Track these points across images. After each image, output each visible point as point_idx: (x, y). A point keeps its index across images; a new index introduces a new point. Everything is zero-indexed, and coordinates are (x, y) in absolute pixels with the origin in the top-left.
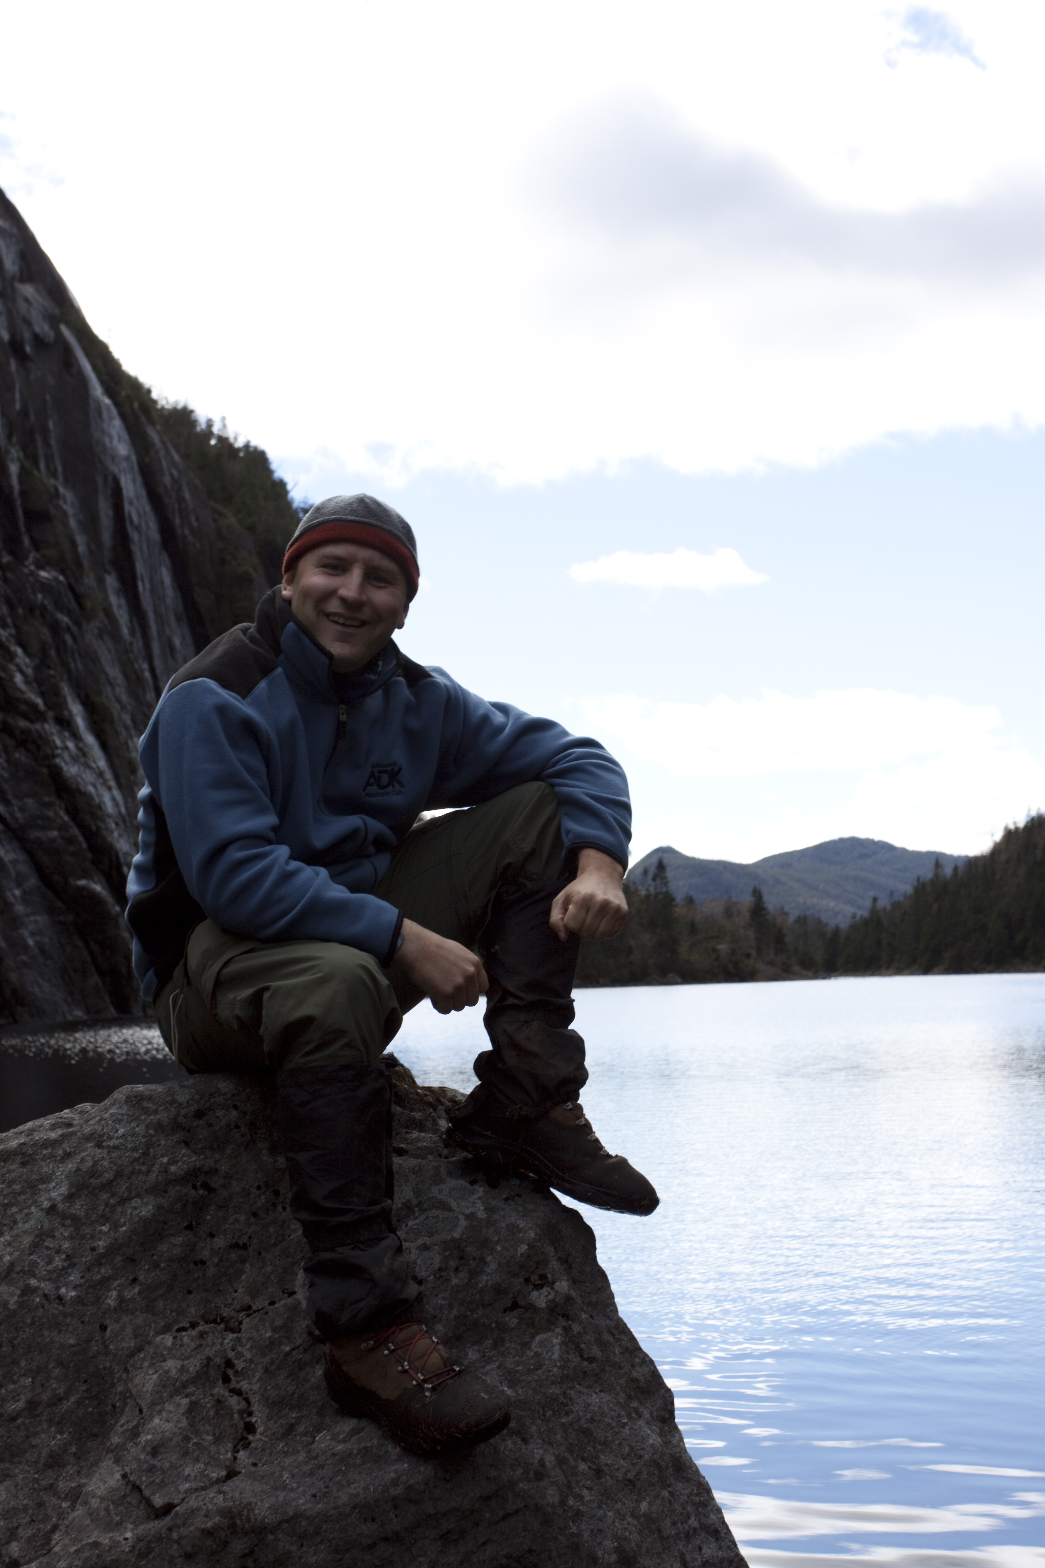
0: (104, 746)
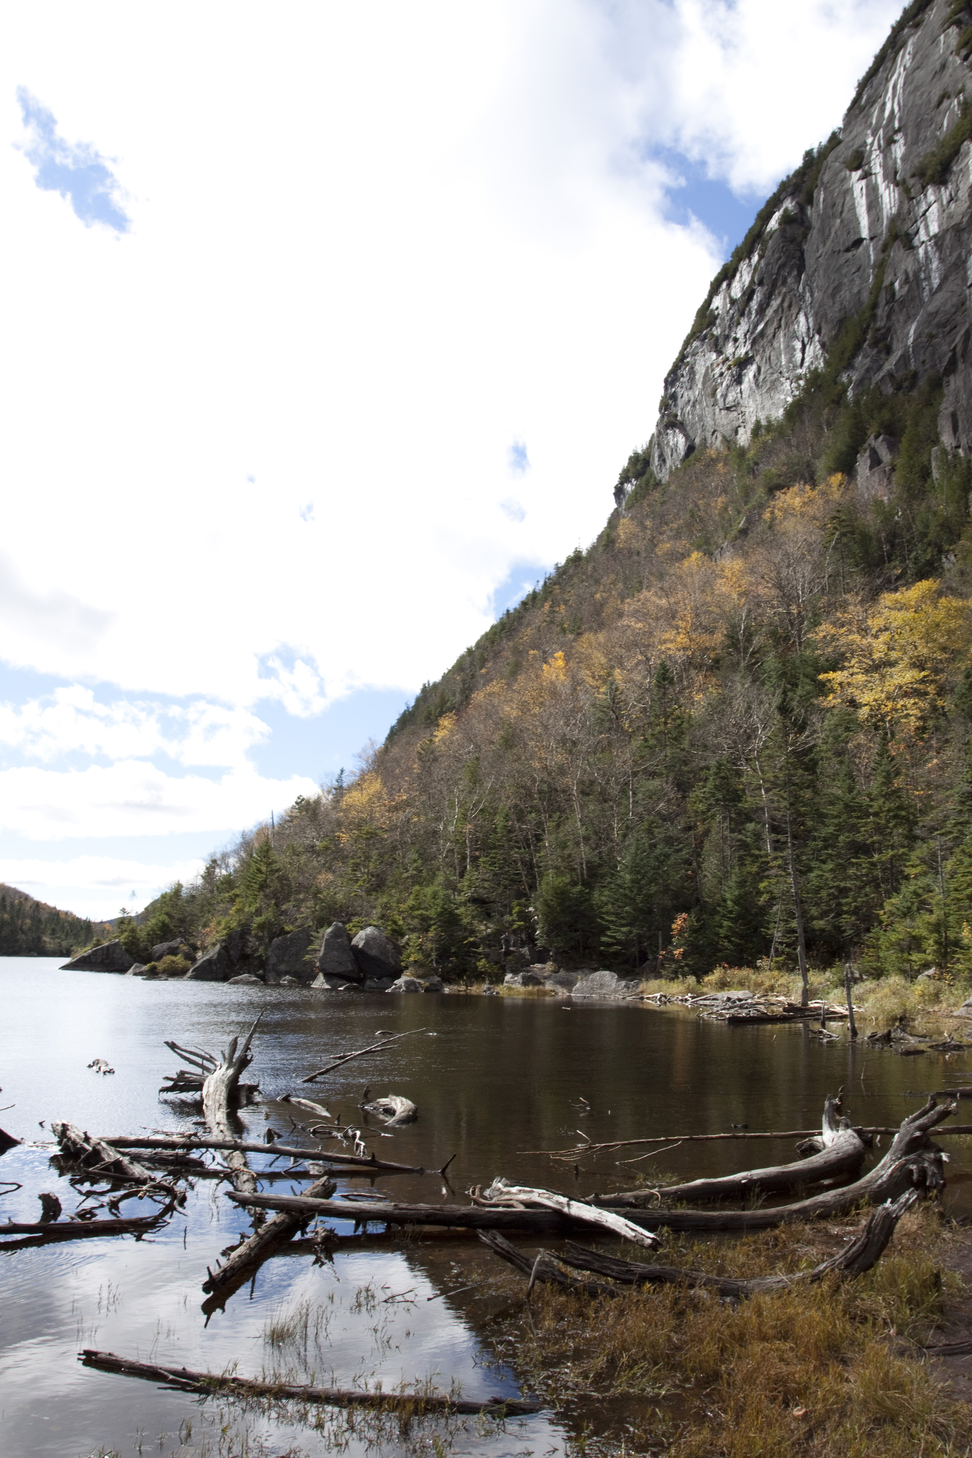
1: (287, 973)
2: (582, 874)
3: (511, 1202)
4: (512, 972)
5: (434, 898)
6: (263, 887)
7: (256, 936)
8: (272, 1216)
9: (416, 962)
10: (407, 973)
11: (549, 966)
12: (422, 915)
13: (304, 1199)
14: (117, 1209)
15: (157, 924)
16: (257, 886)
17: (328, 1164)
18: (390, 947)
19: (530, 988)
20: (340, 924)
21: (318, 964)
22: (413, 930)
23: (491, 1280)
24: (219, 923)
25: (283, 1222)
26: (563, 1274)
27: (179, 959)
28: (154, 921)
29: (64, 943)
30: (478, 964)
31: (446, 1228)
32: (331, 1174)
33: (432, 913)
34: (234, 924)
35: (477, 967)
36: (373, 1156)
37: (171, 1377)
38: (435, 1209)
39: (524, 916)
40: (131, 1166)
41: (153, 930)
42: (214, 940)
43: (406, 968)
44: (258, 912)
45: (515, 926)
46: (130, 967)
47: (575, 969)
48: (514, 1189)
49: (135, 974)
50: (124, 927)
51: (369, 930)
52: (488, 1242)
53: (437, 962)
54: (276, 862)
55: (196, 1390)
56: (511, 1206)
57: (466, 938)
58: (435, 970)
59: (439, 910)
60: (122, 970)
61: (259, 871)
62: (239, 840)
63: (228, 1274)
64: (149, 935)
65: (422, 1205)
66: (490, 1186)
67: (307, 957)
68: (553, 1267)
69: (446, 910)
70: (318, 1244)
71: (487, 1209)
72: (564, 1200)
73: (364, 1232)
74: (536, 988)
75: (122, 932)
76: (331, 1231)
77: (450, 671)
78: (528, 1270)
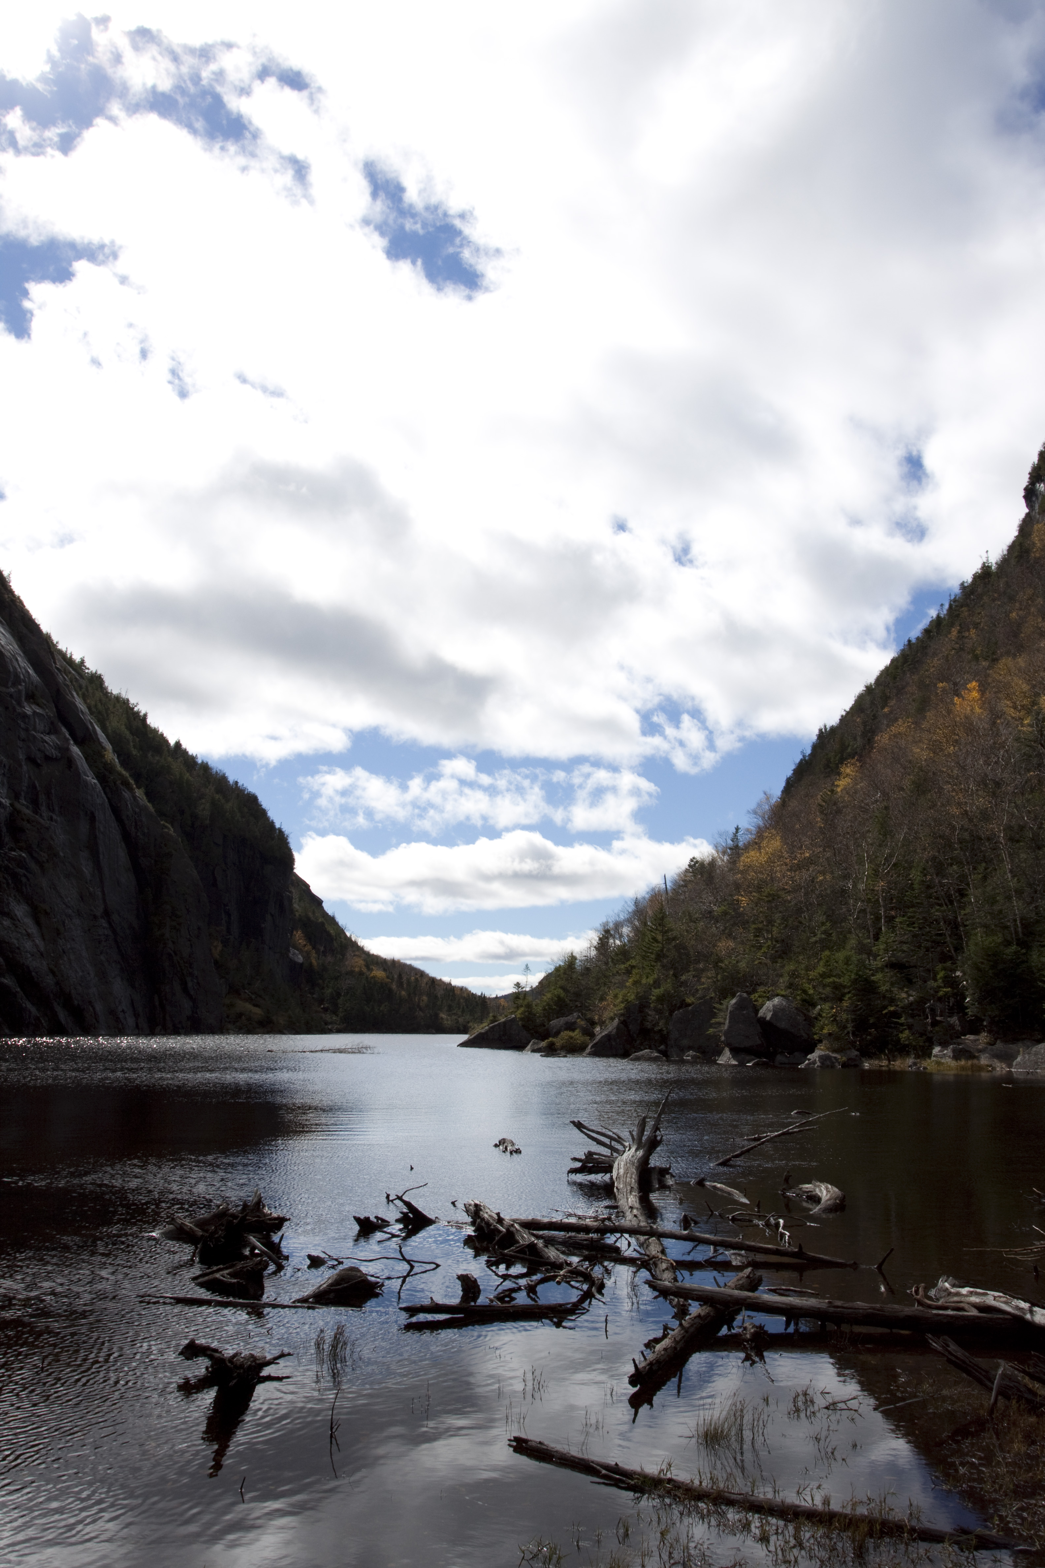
0: (38, 923)
1: (690, 1048)
2: (1016, 932)
3: (962, 1305)
4: (940, 1044)
5: (847, 964)
6: (659, 957)
7: (656, 1010)
8: (695, 1309)
9: (830, 1034)
10: (821, 1046)
11: (983, 1038)
12: (834, 982)
13: (728, 1291)
14: (535, 1293)
15: (552, 999)
16: (653, 956)
17: (752, 1256)
18: (800, 1018)
19: (963, 1062)
20: (745, 995)
21: (723, 1038)
22: (825, 1000)
23: (945, 1392)
24: (616, 996)
25: (707, 1315)
26: (1030, 1391)
27: (576, 1034)
28: (549, 995)
29: (461, 1020)
30: (901, 1035)
31: (886, 1330)
32: (755, 1265)
33: (845, 980)
34: (632, 997)
35: (899, 1040)
36: (800, 1247)
37: (604, 1472)
38: (874, 1309)
39: (951, 982)
40: (546, 1250)
41: (548, 1004)
42: (612, 1014)
43: (820, 1041)
44: (657, 984)
45: (941, 993)
46: (527, 1044)
47: (1015, 1040)
48: (965, 1291)
49: (534, 1051)
50: (520, 1002)
51: (776, 1000)
52: (940, 1349)
53: (854, 1034)
54: (672, 930)
55: (629, 1488)
56: (962, 1309)
57: (885, 1007)
58: (853, 1043)
59: (853, 977)
60: (519, 1047)
61: (655, 940)
62: (631, 908)
63: (654, 1368)
64: (544, 1009)
65: (859, 1304)
66: (935, 1285)
67: (711, 1030)
68: (1018, 1382)
69: (860, 976)
70: (747, 1341)
71: (935, 1312)
72: (1025, 1305)
73: (796, 1330)
74: (970, 1062)
75: (518, 1008)
76: (761, 1327)
77: (848, 713)
78: (989, 1384)
